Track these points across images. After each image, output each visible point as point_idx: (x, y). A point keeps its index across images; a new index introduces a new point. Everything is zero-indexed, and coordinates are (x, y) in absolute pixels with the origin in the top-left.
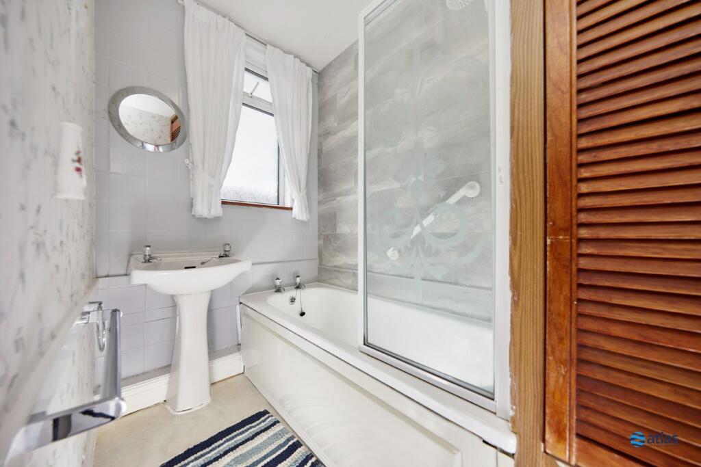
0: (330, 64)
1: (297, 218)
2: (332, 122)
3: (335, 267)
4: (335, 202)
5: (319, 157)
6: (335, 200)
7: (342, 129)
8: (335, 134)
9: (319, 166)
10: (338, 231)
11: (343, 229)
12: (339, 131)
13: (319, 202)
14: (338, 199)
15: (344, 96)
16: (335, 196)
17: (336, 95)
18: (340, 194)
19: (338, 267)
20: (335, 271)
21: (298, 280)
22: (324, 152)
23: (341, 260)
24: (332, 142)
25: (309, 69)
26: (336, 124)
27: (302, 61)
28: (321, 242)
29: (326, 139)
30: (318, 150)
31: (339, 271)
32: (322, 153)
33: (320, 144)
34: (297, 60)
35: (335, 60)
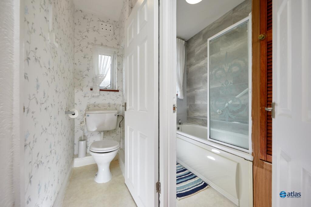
0: (192, 38)
1: (179, 98)
2: (193, 60)
3: (194, 117)
4: (194, 92)
5: (187, 74)
6: (194, 91)
7: (197, 64)
8: (194, 65)
9: (187, 77)
10: (195, 103)
11: (198, 102)
12: (196, 64)
13: (187, 92)
14: (195, 90)
15: (198, 50)
16: (194, 90)
17: (195, 50)
18: (196, 89)
19: (196, 117)
20: (194, 118)
21: (180, 122)
22: (189, 72)
23: (197, 114)
24: (193, 68)
25: (184, 41)
26: (194, 61)
27: (181, 39)
28: (188, 107)
29: (190, 67)
30: (187, 71)
31: (196, 119)
32: (188, 73)
33: (188, 69)
34: (180, 39)
35: (194, 36)
